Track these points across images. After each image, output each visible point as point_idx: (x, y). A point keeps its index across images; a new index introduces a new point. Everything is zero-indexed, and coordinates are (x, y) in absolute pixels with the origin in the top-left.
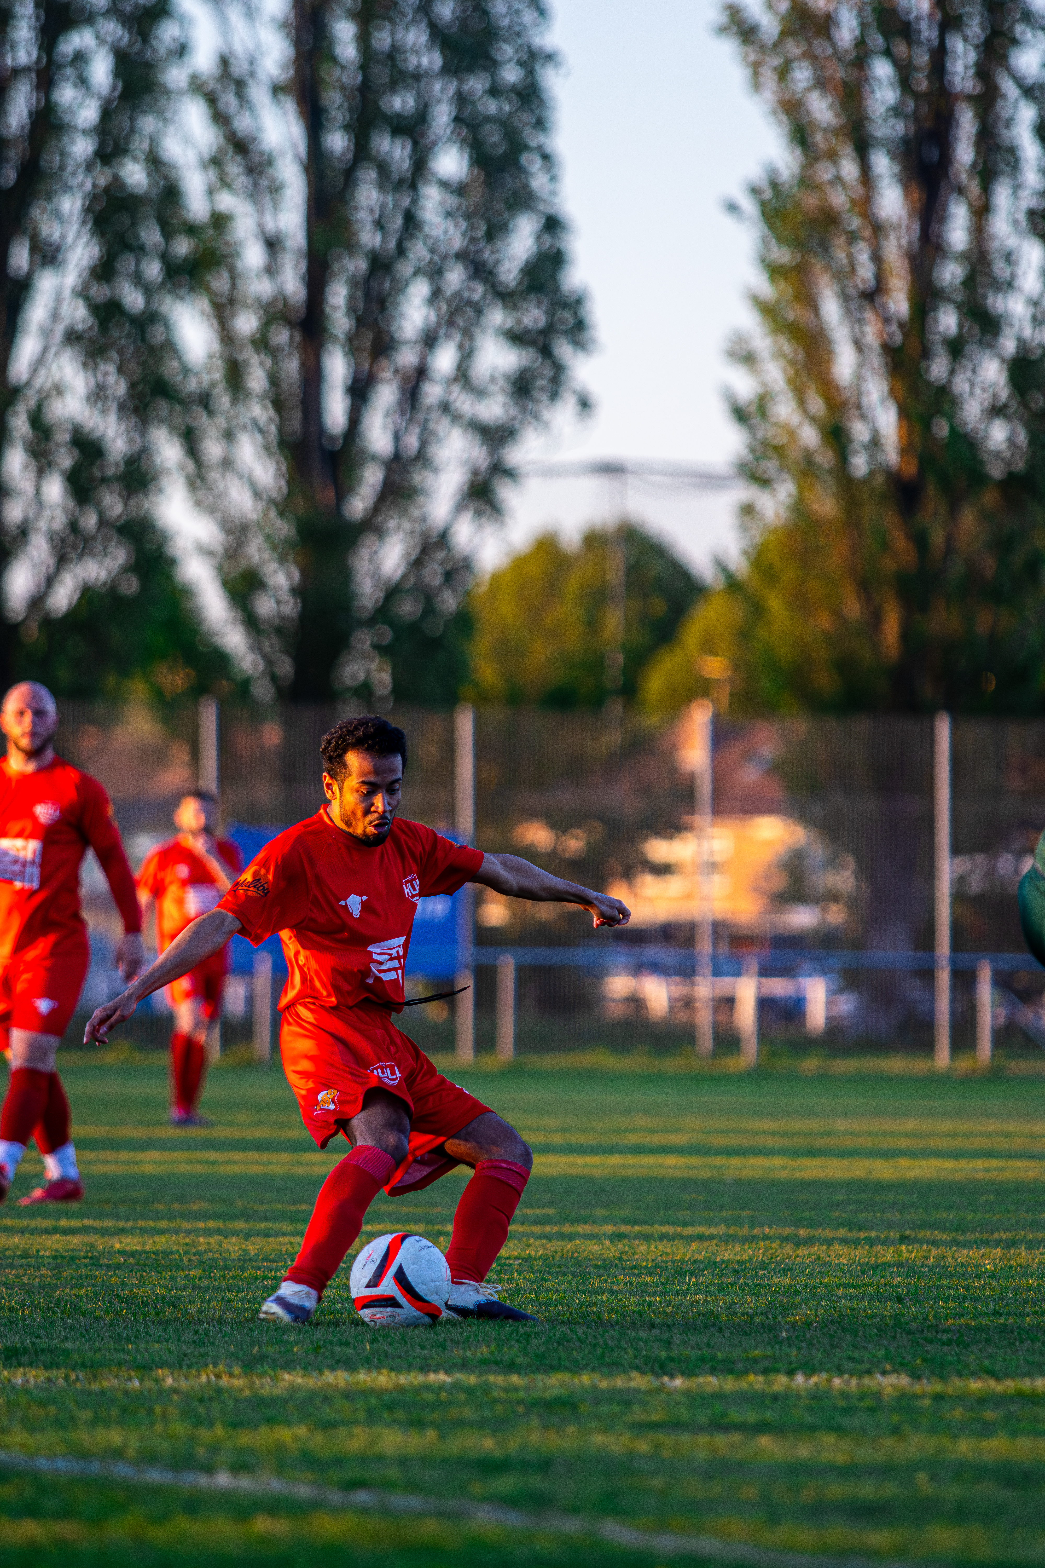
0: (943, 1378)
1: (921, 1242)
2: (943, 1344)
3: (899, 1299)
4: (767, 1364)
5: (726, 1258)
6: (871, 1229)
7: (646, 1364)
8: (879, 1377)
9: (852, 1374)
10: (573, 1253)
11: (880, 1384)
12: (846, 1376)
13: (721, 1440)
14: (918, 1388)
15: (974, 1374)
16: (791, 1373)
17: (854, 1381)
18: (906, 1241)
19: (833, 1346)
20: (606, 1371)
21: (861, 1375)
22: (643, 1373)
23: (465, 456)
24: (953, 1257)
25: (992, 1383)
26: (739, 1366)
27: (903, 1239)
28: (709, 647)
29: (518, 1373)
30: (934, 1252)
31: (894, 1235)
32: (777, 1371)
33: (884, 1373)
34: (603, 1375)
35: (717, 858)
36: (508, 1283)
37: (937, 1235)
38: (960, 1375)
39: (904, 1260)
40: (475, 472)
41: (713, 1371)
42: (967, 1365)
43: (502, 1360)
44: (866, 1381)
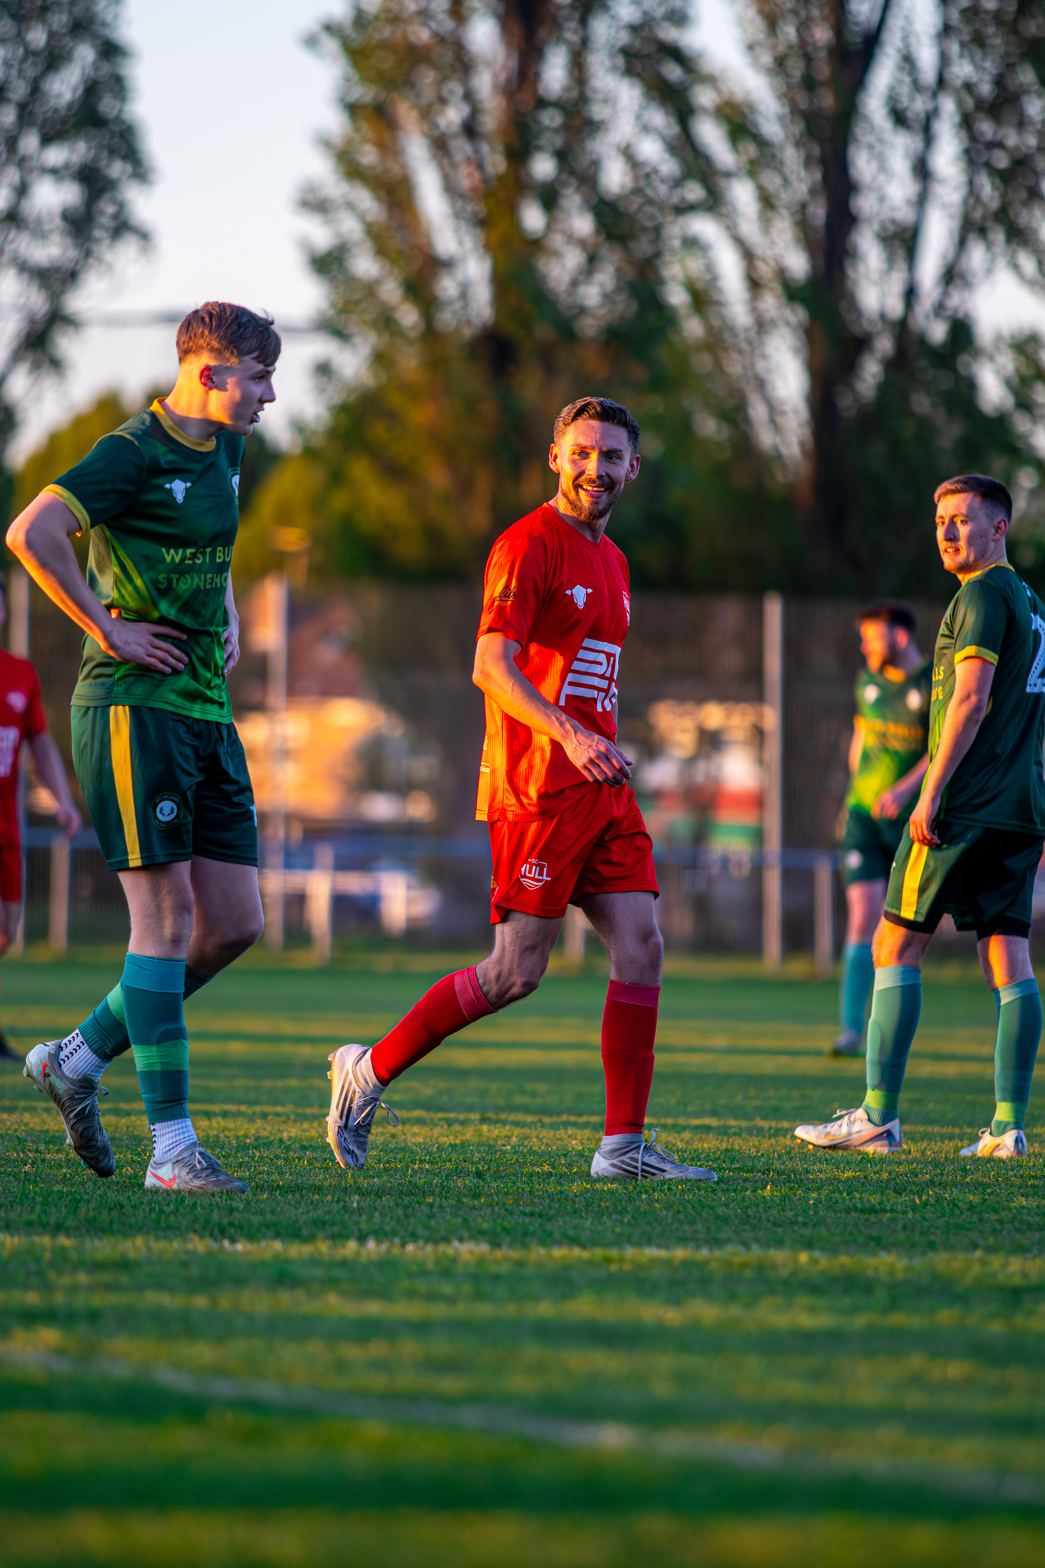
0: (524, 1246)
1: (504, 1123)
2: (525, 1215)
3: (479, 1175)
4: (335, 1229)
5: (292, 1135)
6: (450, 1110)
7: (204, 1228)
8: (456, 1244)
9: (427, 1240)
10: (128, 1127)
11: (456, 1250)
12: (421, 1243)
13: (285, 1297)
14: (498, 1254)
15: (559, 1243)
16: (362, 1239)
17: (429, 1248)
18: (488, 1122)
19: (407, 1217)
20: (161, 1234)
21: (436, 1242)
22: (202, 1237)
23: (22, 301)
24: (537, 1137)
25: (577, 1252)
26: (305, 1232)
27: (484, 1120)
28: (284, 517)
29: (68, 1235)
30: (517, 1131)
31: (475, 1116)
32: (347, 1238)
33: (461, 1240)
34: (158, 1239)
35: (291, 745)
36: (57, 1153)
37: (520, 1117)
38: (542, 1243)
39: (485, 1139)
40: (32, 321)
41: (278, 1235)
42: (550, 1234)
43: (48, 1223)
44: (442, 1248)
